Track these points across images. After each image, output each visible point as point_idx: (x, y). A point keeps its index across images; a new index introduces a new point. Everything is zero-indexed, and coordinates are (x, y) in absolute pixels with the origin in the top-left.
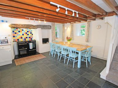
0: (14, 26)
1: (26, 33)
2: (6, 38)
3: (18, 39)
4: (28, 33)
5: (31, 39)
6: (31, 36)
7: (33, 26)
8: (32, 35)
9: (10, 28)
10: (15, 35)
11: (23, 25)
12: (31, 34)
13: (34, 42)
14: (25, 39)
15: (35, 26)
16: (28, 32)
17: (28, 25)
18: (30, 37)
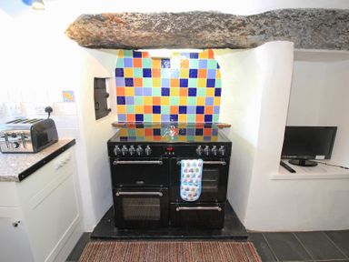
0: (94, 29)
1: (184, 83)
2: (49, 110)
3: (139, 117)
4: (192, 83)
5: (209, 118)
6: (209, 100)
7: (225, 21)
8: (218, 92)
9: (75, 44)
10: (129, 92)
11: (154, 16)
12: (213, 90)
13: (218, 157)
14: (174, 117)
15: (244, 22)
16: (194, 74)
17: (189, 17)
18: (200, 110)
